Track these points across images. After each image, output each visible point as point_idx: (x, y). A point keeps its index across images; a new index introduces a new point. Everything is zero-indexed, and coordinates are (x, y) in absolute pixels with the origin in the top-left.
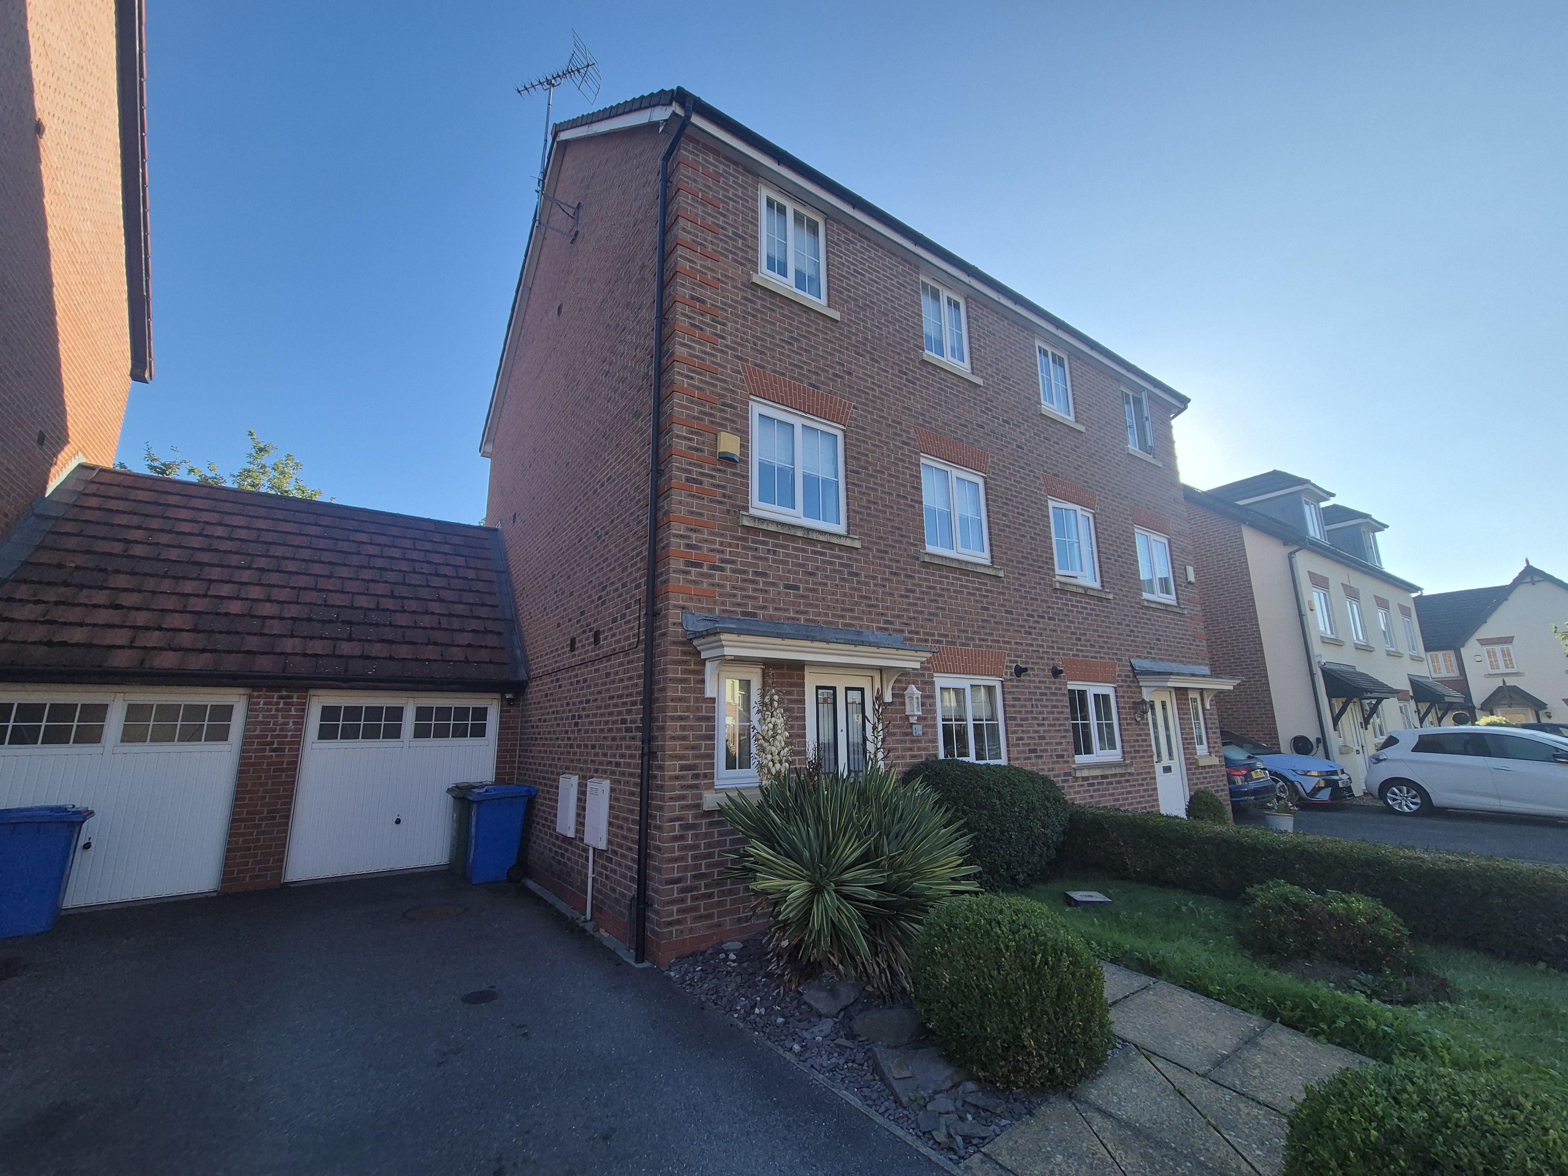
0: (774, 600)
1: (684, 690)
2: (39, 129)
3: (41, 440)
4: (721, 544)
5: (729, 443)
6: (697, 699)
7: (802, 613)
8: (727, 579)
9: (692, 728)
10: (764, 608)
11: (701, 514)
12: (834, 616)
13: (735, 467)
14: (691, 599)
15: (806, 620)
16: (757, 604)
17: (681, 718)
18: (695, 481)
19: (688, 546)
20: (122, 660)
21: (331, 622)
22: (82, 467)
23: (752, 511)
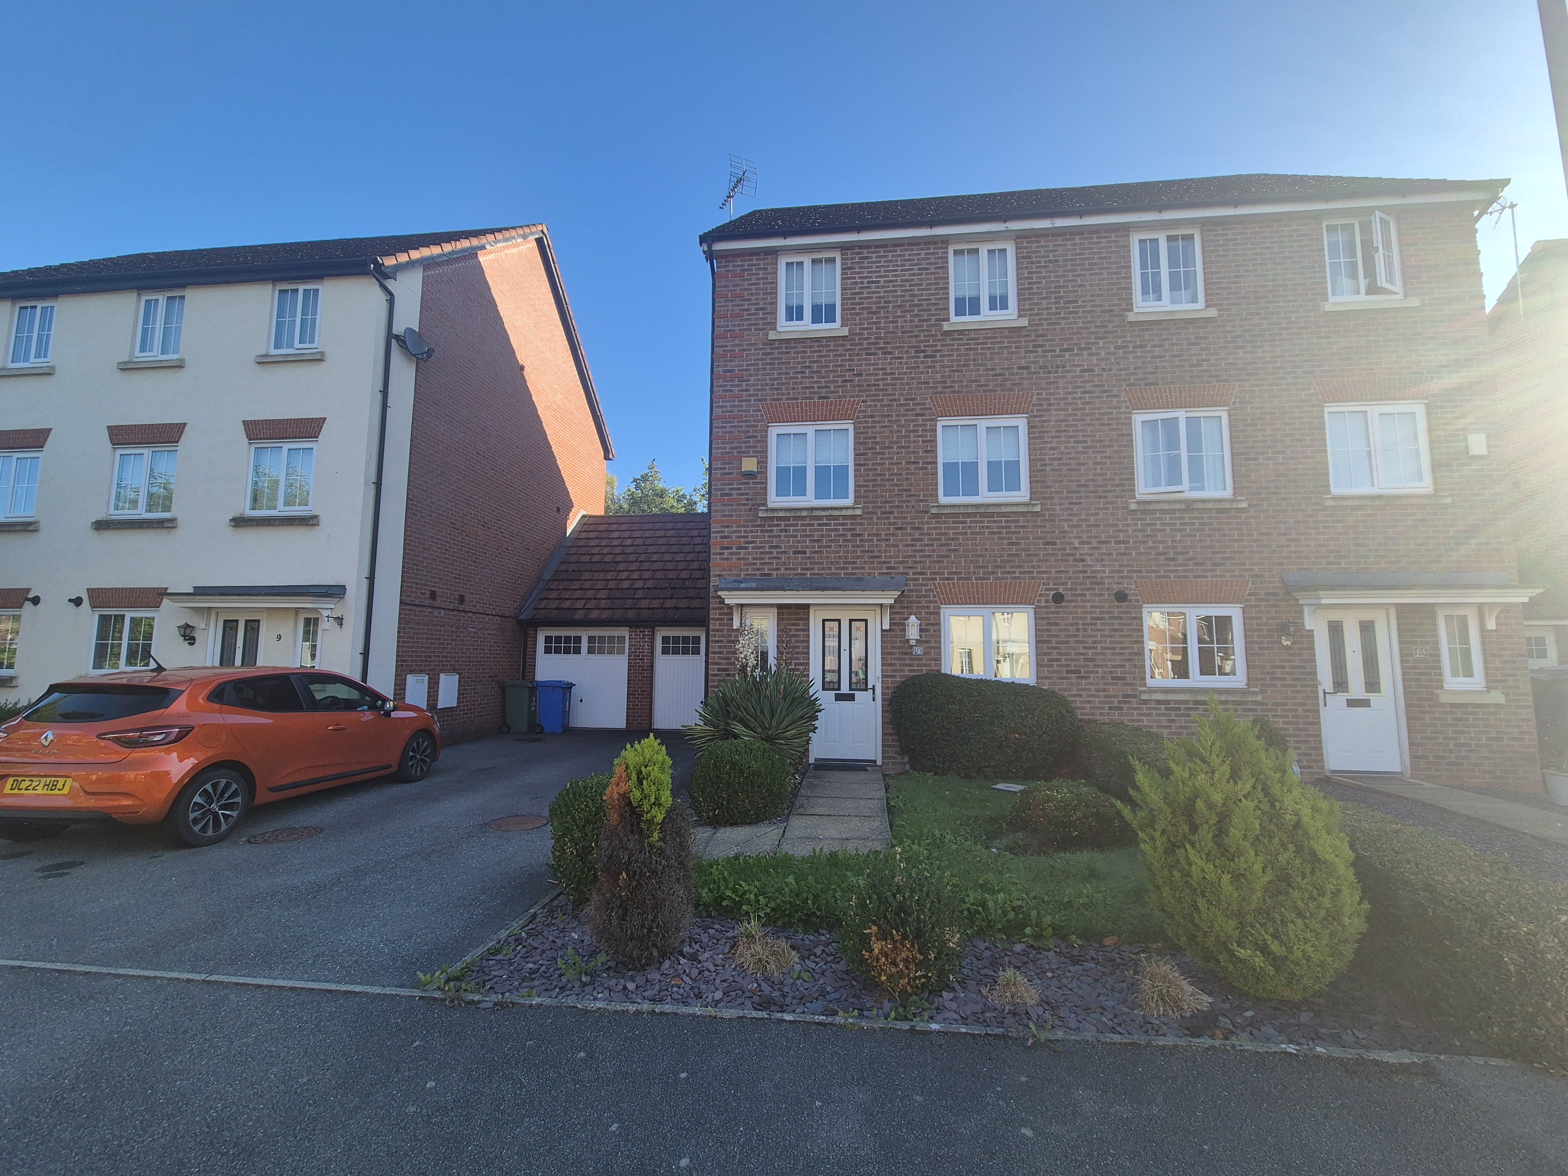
0: (784, 563)
1: (720, 625)
2: (522, 368)
3: (558, 509)
4: (745, 531)
5: (749, 464)
6: (728, 630)
7: (807, 569)
8: (749, 554)
9: (725, 647)
10: (777, 569)
11: (731, 516)
12: (836, 568)
13: (756, 478)
14: (724, 570)
15: (811, 574)
16: (771, 567)
17: (718, 641)
18: (726, 495)
19: (722, 537)
20: (579, 615)
21: (665, 588)
22: (584, 517)
23: (770, 505)
